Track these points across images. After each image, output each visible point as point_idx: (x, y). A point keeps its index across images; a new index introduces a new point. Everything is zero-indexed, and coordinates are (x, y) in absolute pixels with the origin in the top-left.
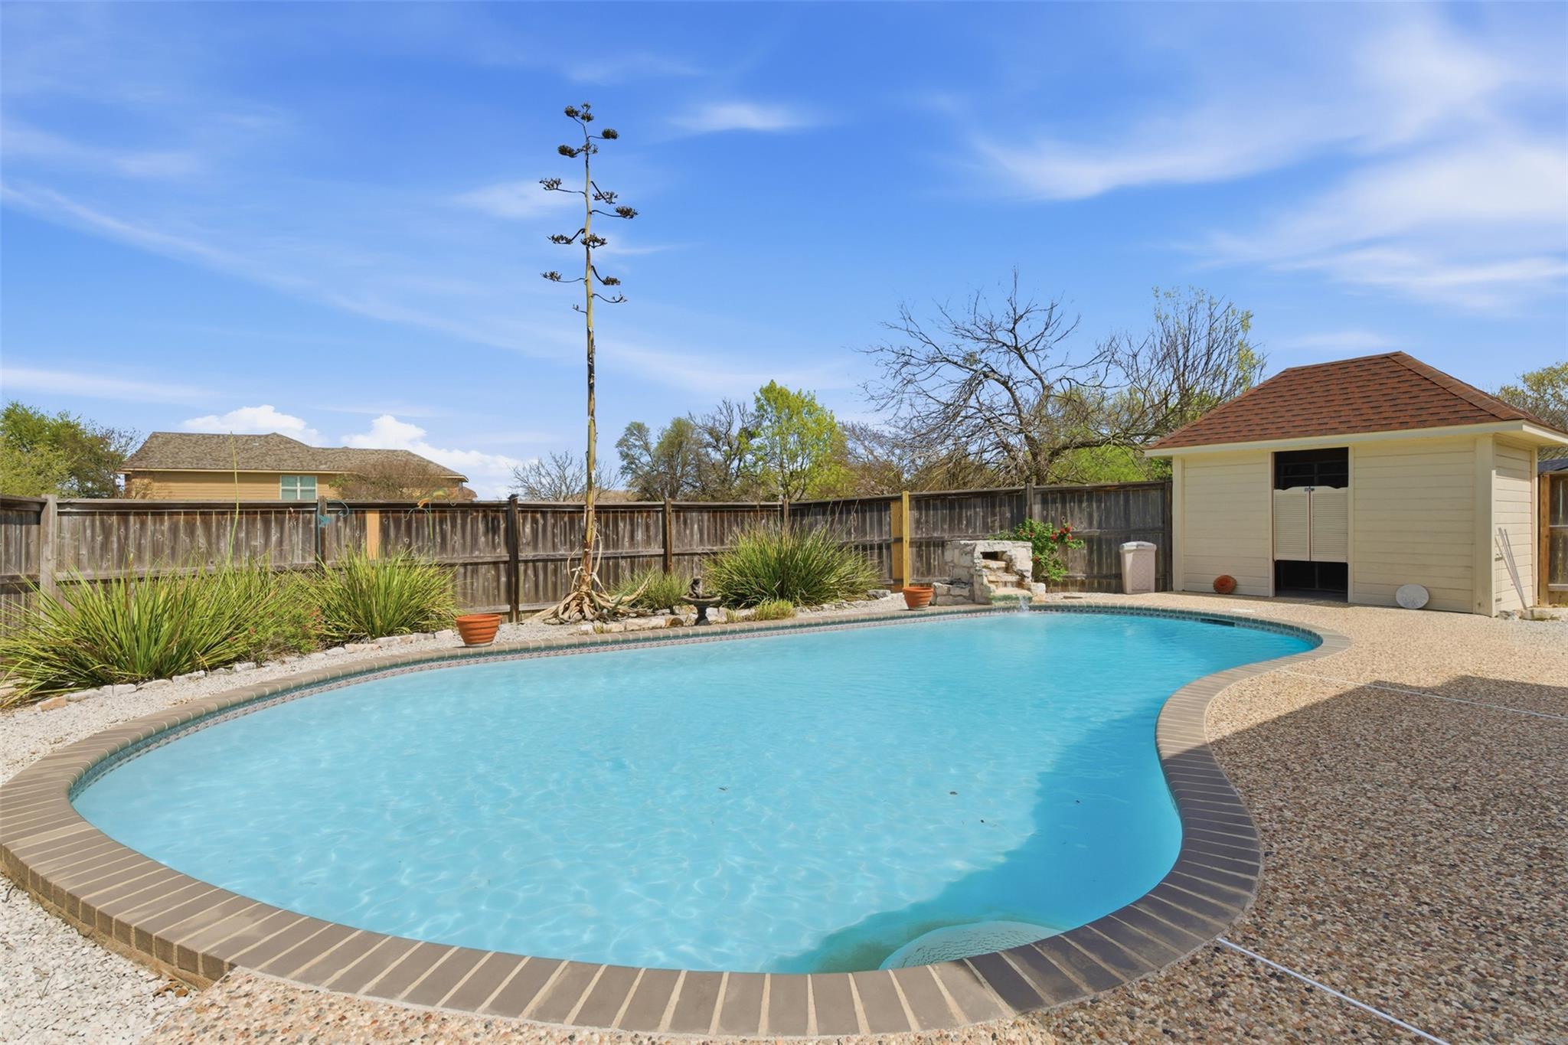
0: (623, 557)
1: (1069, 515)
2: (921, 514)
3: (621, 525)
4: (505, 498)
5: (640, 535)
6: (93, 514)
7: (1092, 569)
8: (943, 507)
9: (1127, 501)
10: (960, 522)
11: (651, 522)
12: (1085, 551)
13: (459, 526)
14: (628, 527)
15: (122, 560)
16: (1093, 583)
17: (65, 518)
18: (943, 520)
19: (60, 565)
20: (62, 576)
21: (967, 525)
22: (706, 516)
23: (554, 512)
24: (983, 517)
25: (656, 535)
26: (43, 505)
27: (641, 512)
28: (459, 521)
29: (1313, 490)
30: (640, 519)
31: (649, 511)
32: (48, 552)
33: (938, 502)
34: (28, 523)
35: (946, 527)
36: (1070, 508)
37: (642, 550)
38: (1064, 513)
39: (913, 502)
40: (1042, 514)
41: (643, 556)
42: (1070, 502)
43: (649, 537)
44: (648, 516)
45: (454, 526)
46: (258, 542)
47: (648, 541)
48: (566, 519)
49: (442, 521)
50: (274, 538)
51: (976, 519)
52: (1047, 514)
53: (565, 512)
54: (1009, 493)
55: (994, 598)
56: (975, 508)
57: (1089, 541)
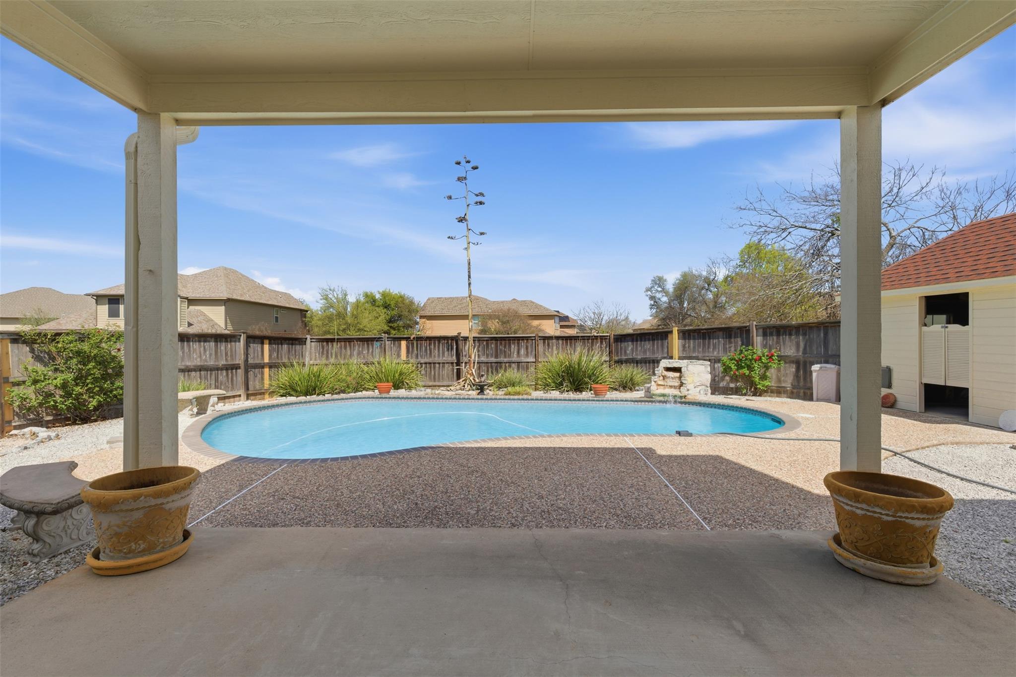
0: (513, 362)
1: (782, 344)
2: (685, 342)
3: (513, 346)
4: (456, 334)
5: (522, 352)
6: (319, 342)
7: (798, 382)
8: (699, 338)
9: (826, 334)
10: (709, 347)
11: (529, 345)
12: (794, 370)
13: (437, 347)
14: (516, 347)
15: (327, 357)
16: (799, 393)
17: (313, 343)
18: (699, 346)
19: (311, 360)
20: (311, 362)
21: (713, 349)
22: (560, 342)
23: (479, 340)
24: (724, 344)
25: (532, 351)
26: (306, 339)
27: (523, 340)
28: (437, 344)
29: (947, 327)
30: (523, 343)
31: (527, 340)
32: (307, 354)
33: (696, 334)
34: (302, 345)
35: (701, 350)
36: (783, 339)
37: (524, 359)
38: (778, 342)
39: (681, 334)
40: (763, 342)
41: (524, 362)
42: (783, 335)
43: (527, 352)
44: (527, 342)
45: (435, 346)
46: (365, 352)
47: (527, 355)
48: (485, 343)
49: (430, 344)
50: (370, 351)
51: (719, 345)
52: (766, 343)
53: (484, 340)
54: (741, 329)
55: (654, 395)
56: (718, 339)
57: (797, 363)
